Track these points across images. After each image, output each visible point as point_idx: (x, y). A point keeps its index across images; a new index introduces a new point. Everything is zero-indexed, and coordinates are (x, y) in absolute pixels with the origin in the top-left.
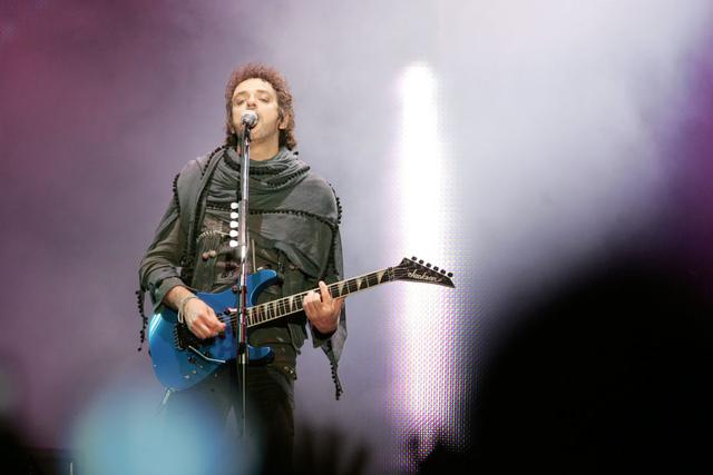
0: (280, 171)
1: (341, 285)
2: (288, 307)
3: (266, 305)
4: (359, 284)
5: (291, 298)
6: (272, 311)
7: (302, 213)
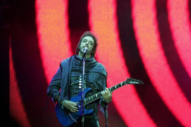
0: (91, 61)
1: (110, 88)
2: (96, 97)
3: (89, 98)
4: (116, 87)
5: (96, 95)
6: (91, 99)
7: (98, 73)
